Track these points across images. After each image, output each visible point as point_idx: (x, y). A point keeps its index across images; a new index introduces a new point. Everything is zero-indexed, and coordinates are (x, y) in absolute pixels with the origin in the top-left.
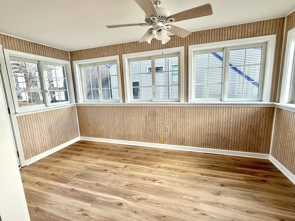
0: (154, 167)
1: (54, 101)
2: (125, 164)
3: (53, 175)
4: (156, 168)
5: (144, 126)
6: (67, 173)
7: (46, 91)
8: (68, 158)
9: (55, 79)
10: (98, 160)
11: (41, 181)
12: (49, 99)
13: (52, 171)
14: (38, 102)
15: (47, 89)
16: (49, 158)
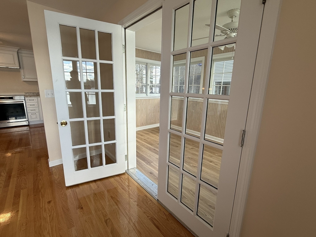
0: (216, 155)
1: (152, 93)
2: (192, 147)
3: (145, 139)
4: (217, 156)
5: (218, 122)
6: (153, 141)
7: (148, 85)
8: (154, 134)
9: (155, 76)
10: (174, 140)
11: (138, 141)
12: (149, 91)
13: (145, 138)
14: (142, 92)
15: (149, 84)
16: (143, 131)
